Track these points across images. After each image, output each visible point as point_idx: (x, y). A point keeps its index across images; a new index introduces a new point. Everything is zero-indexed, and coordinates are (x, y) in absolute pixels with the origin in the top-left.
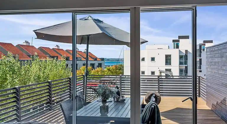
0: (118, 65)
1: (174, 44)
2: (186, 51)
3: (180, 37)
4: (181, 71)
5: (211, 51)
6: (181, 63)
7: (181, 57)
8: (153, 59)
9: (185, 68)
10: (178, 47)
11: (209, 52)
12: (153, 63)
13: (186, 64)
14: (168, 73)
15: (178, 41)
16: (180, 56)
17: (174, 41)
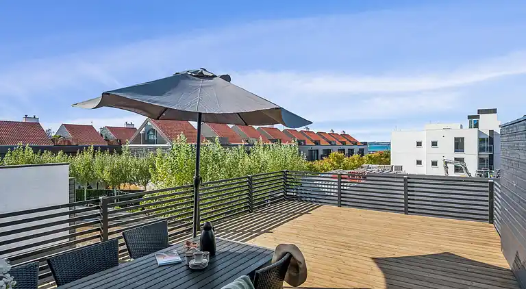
0: (384, 150)
1: (471, 122)
2: (492, 132)
3: (480, 112)
4: (481, 161)
5: (511, 134)
6: (481, 149)
7: (481, 141)
8: (434, 144)
9: (488, 156)
10: (476, 126)
11: (506, 137)
12: (434, 149)
13: (490, 151)
14: (459, 164)
15: (478, 117)
16: (479, 138)
17: (470, 117)
